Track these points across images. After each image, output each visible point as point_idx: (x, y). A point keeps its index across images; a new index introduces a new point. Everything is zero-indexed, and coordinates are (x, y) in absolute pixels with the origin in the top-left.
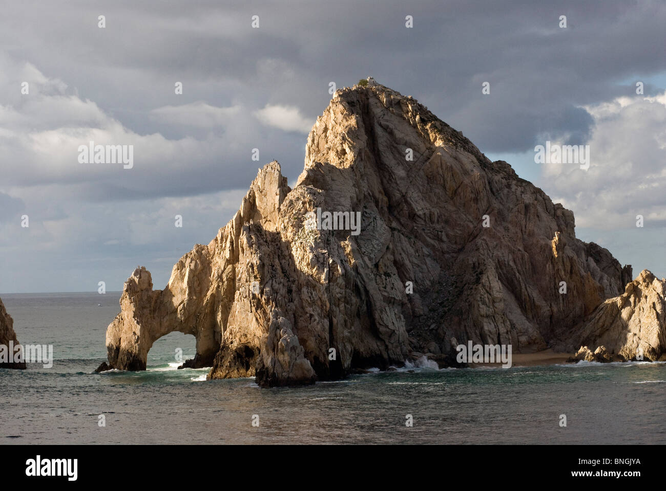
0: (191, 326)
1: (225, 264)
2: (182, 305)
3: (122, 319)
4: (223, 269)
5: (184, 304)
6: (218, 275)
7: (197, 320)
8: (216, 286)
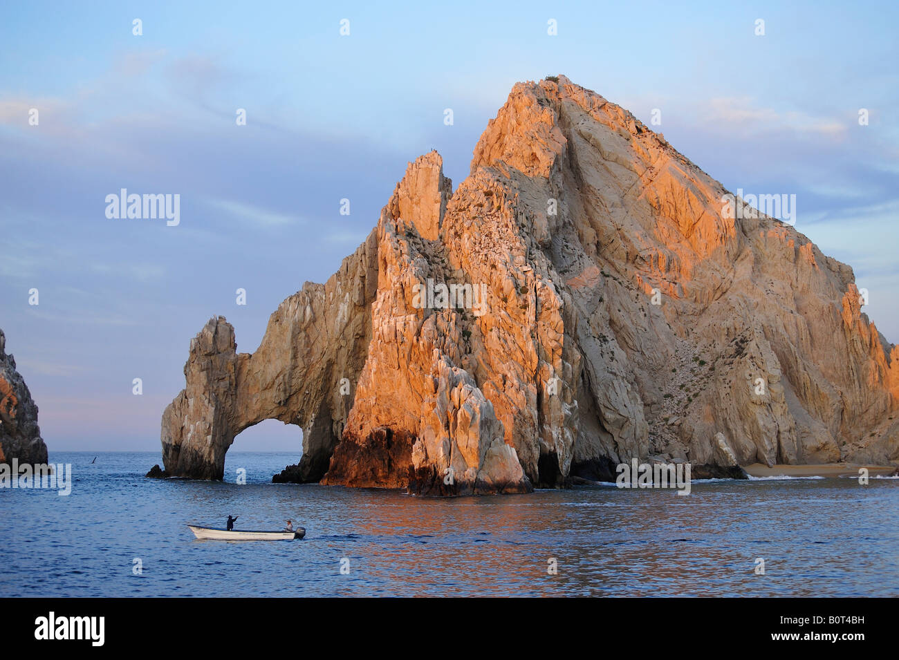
0: (295, 410)
1: (351, 312)
2: (281, 377)
3: (186, 398)
4: (346, 320)
5: (285, 375)
6: (340, 330)
7: (304, 401)
8: (336, 347)
